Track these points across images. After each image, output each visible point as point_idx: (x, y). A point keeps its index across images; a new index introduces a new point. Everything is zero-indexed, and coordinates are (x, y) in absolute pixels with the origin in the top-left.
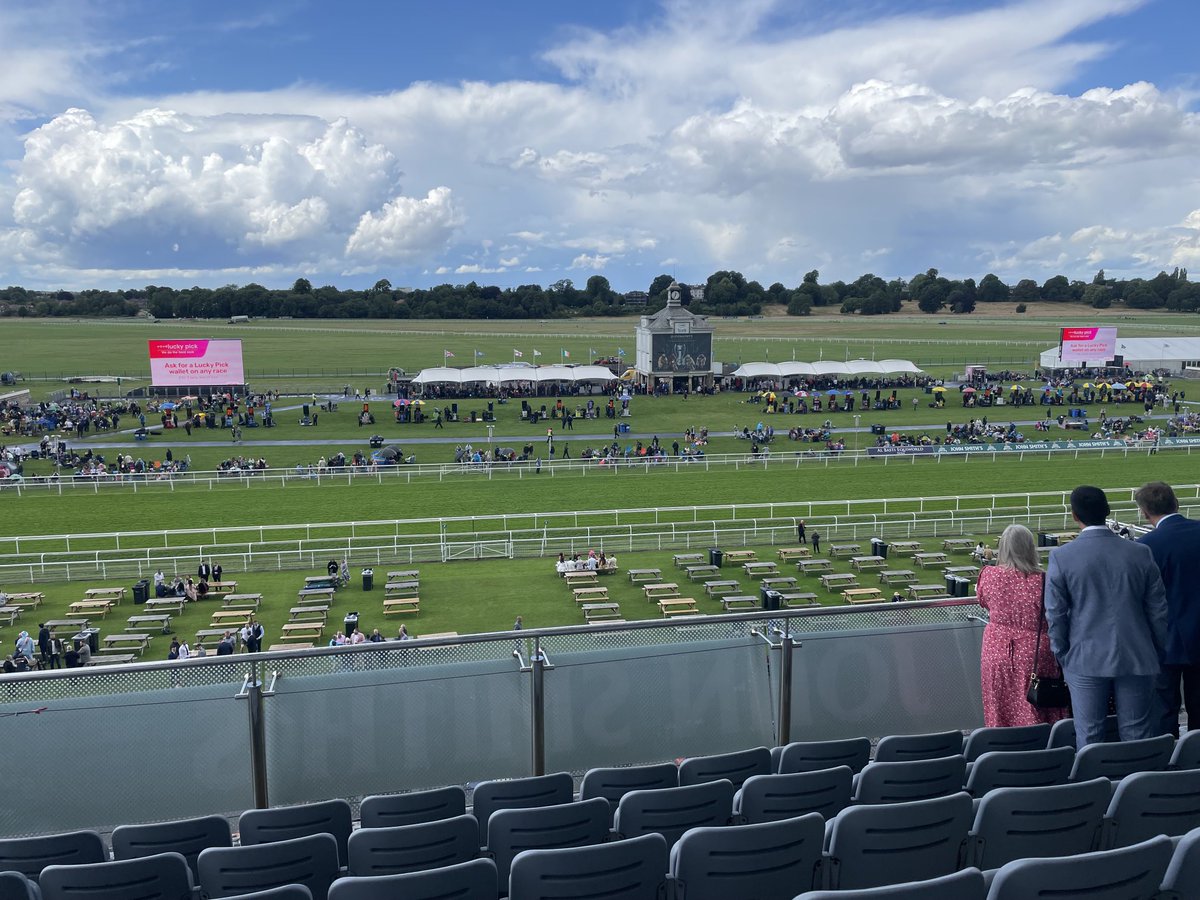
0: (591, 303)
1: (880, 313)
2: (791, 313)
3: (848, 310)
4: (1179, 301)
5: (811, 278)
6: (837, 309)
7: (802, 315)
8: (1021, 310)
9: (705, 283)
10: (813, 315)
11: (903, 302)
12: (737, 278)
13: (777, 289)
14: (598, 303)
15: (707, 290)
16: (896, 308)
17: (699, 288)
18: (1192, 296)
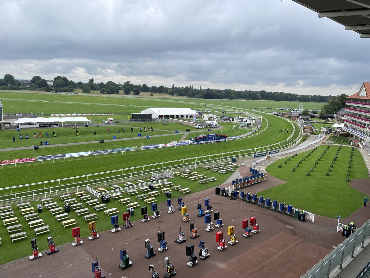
0: (5, 85)
1: (112, 94)
2: (84, 92)
3: (103, 92)
4: (190, 94)
5: (91, 81)
6: (98, 92)
7: (88, 93)
8: (152, 95)
9: (53, 80)
10: (91, 93)
11: (120, 91)
12: (65, 79)
13: (80, 83)
14: (9, 85)
15: (54, 82)
16: (117, 92)
17: (51, 81)
18: (193, 93)
